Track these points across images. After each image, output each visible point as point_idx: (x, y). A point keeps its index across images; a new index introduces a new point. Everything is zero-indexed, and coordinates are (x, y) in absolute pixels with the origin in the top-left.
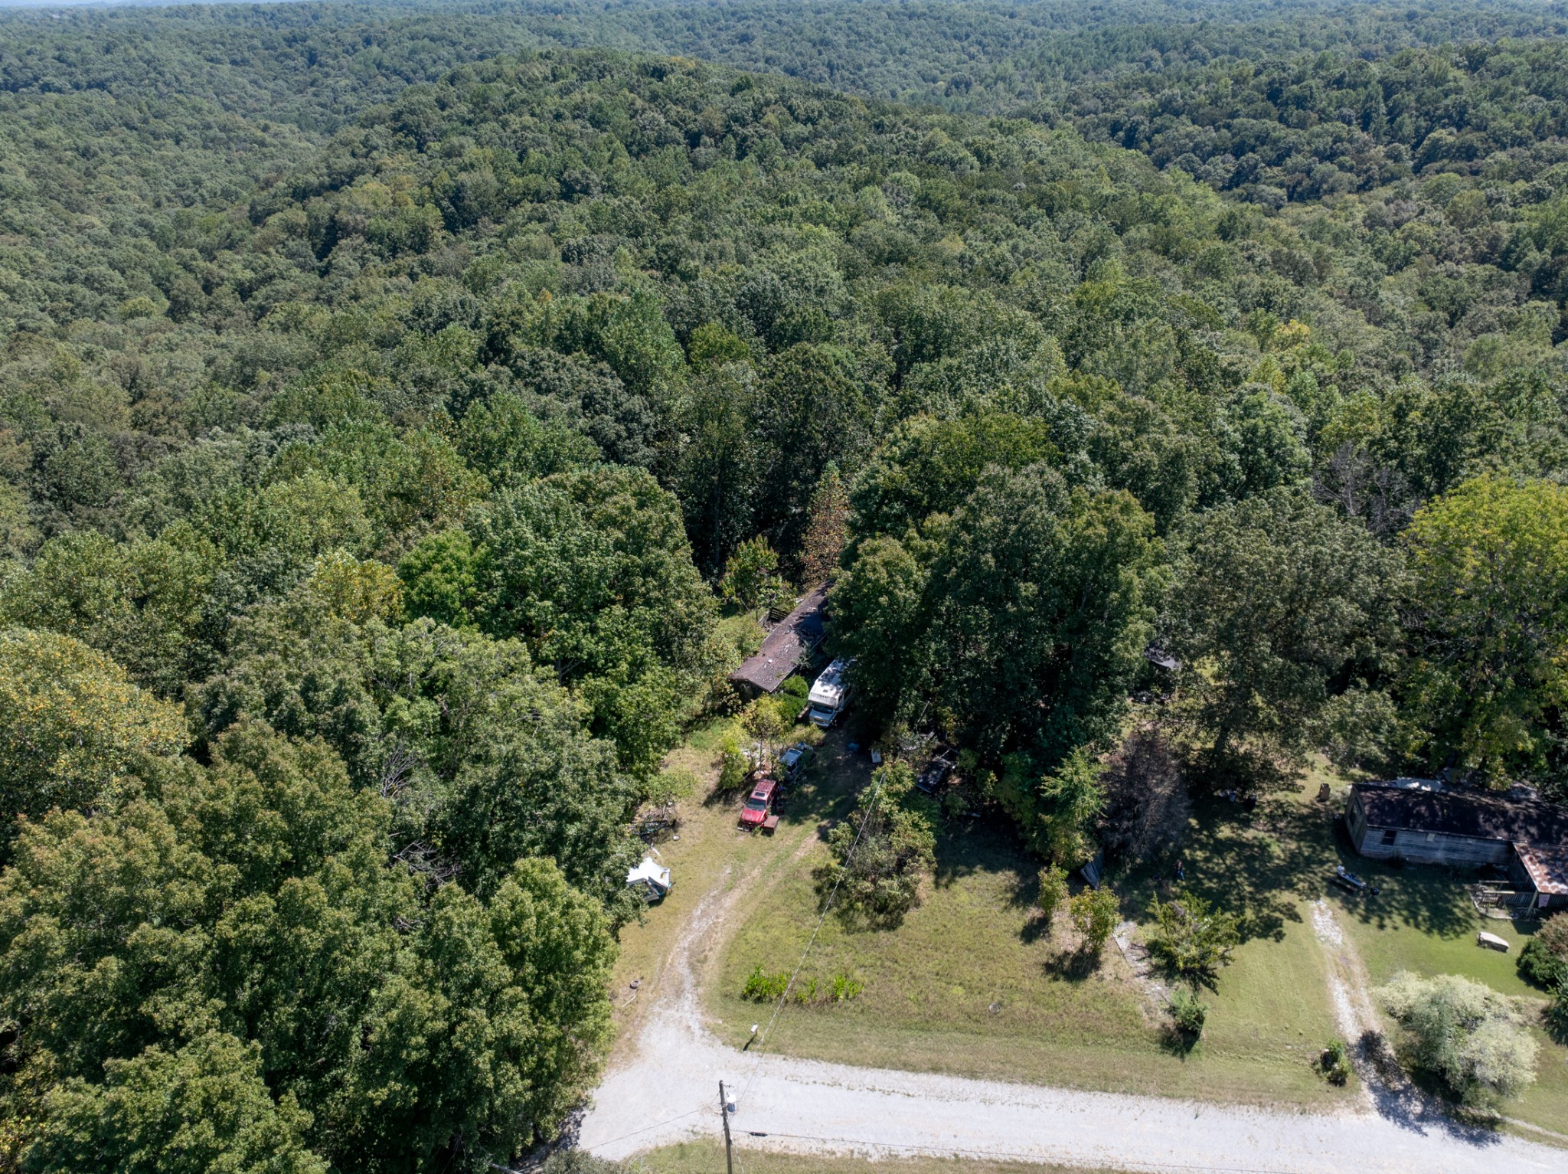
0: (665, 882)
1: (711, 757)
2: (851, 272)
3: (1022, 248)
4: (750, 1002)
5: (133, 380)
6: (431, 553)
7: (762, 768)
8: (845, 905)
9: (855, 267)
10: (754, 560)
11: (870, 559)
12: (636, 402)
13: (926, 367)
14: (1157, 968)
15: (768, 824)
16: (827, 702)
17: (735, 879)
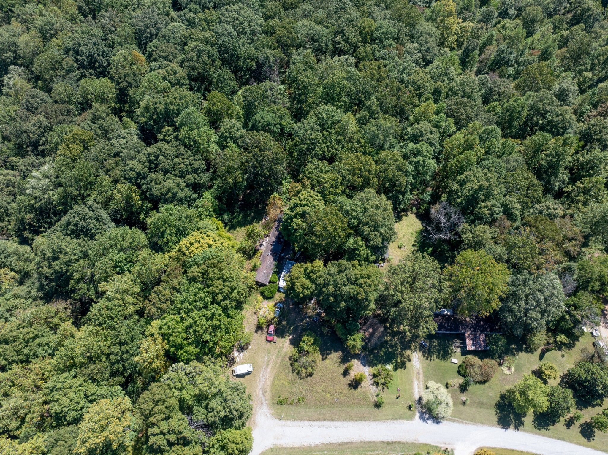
0: (251, 369)
4: (279, 405)
14: (374, 382)
15: (274, 340)
17: (269, 361)
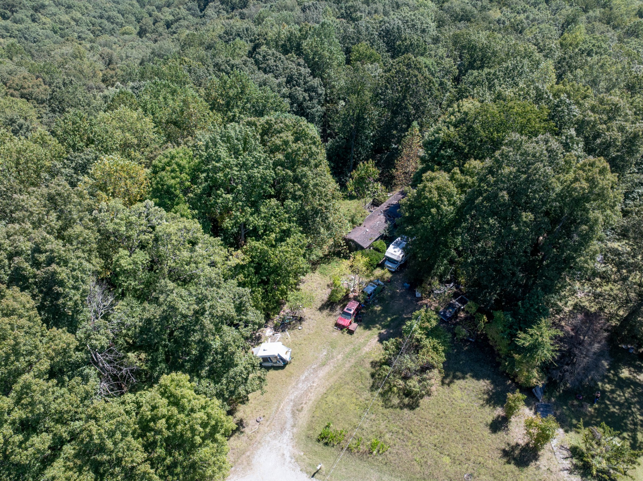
0: (287, 357)
1: (328, 281)
2: (440, 24)
3: (531, 18)
4: (321, 444)
5: (110, 61)
6: (166, 160)
7: (354, 291)
8: (386, 388)
9: (443, 22)
10: (366, 172)
11: (429, 184)
12: (316, 82)
13: (475, 73)
14: (576, 467)
15: (351, 328)
16: (395, 258)
17: (328, 359)
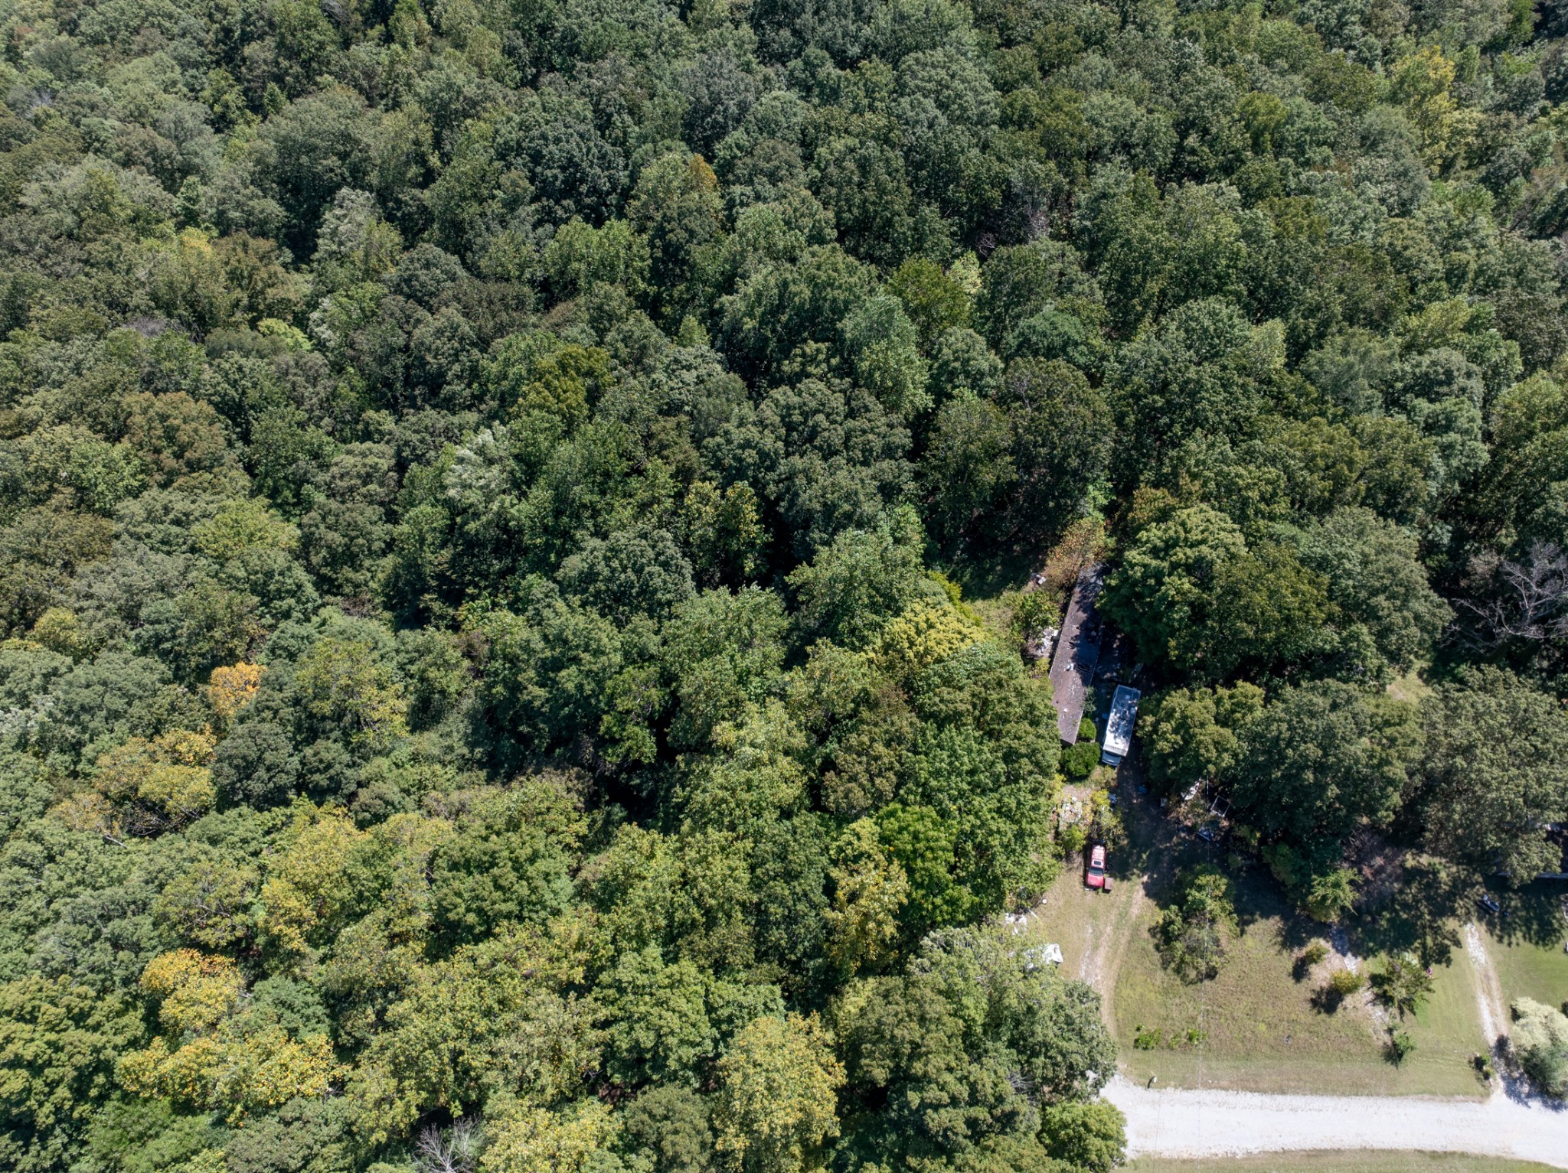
0: (1058, 956)
4: (1140, 1050)
8: (1177, 959)
14: (1377, 996)
15: (1107, 885)
16: (1119, 752)
17: (1097, 938)
